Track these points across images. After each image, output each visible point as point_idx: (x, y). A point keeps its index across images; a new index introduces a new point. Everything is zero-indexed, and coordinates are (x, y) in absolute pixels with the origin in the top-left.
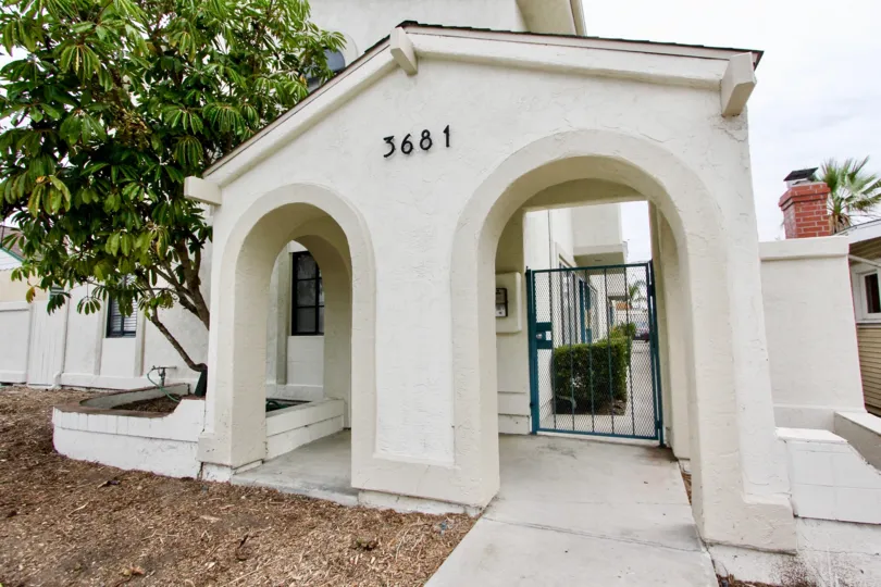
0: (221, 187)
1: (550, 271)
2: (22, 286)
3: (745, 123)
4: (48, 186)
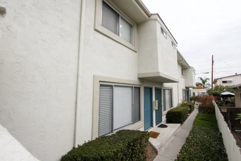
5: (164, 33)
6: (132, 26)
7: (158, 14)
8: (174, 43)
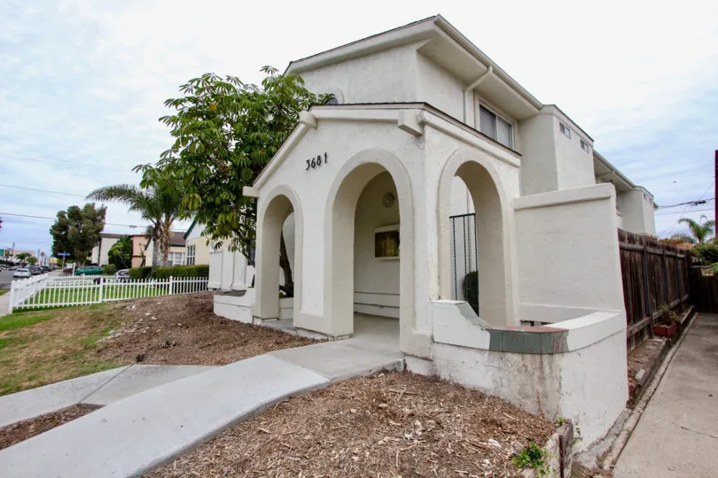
0: (259, 189)
1: (464, 216)
2: (205, 239)
3: (424, 139)
4: (195, 197)
5: (566, 130)
6: (510, 126)
7: (555, 106)
8: (586, 142)
